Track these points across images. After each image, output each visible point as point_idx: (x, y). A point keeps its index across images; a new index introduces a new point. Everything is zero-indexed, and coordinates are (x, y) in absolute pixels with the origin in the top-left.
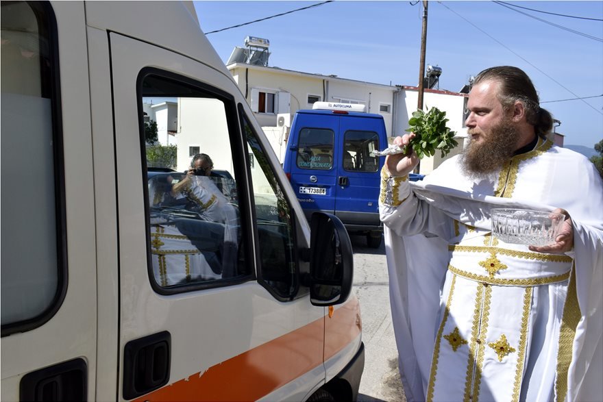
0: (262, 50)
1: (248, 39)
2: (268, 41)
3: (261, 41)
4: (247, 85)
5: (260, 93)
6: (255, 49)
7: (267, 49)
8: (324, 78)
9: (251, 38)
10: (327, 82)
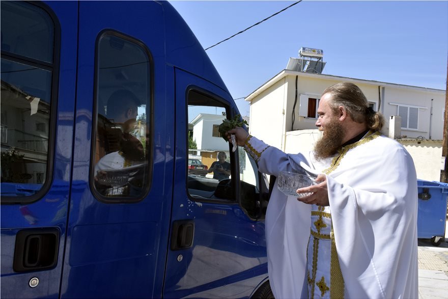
0: (316, 60)
1: (301, 50)
2: (322, 51)
3: (314, 51)
4: (296, 91)
5: (310, 99)
6: (309, 59)
7: (320, 58)
8: (379, 84)
9: (304, 49)
10: (383, 88)
